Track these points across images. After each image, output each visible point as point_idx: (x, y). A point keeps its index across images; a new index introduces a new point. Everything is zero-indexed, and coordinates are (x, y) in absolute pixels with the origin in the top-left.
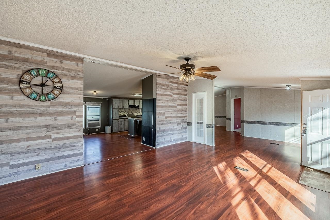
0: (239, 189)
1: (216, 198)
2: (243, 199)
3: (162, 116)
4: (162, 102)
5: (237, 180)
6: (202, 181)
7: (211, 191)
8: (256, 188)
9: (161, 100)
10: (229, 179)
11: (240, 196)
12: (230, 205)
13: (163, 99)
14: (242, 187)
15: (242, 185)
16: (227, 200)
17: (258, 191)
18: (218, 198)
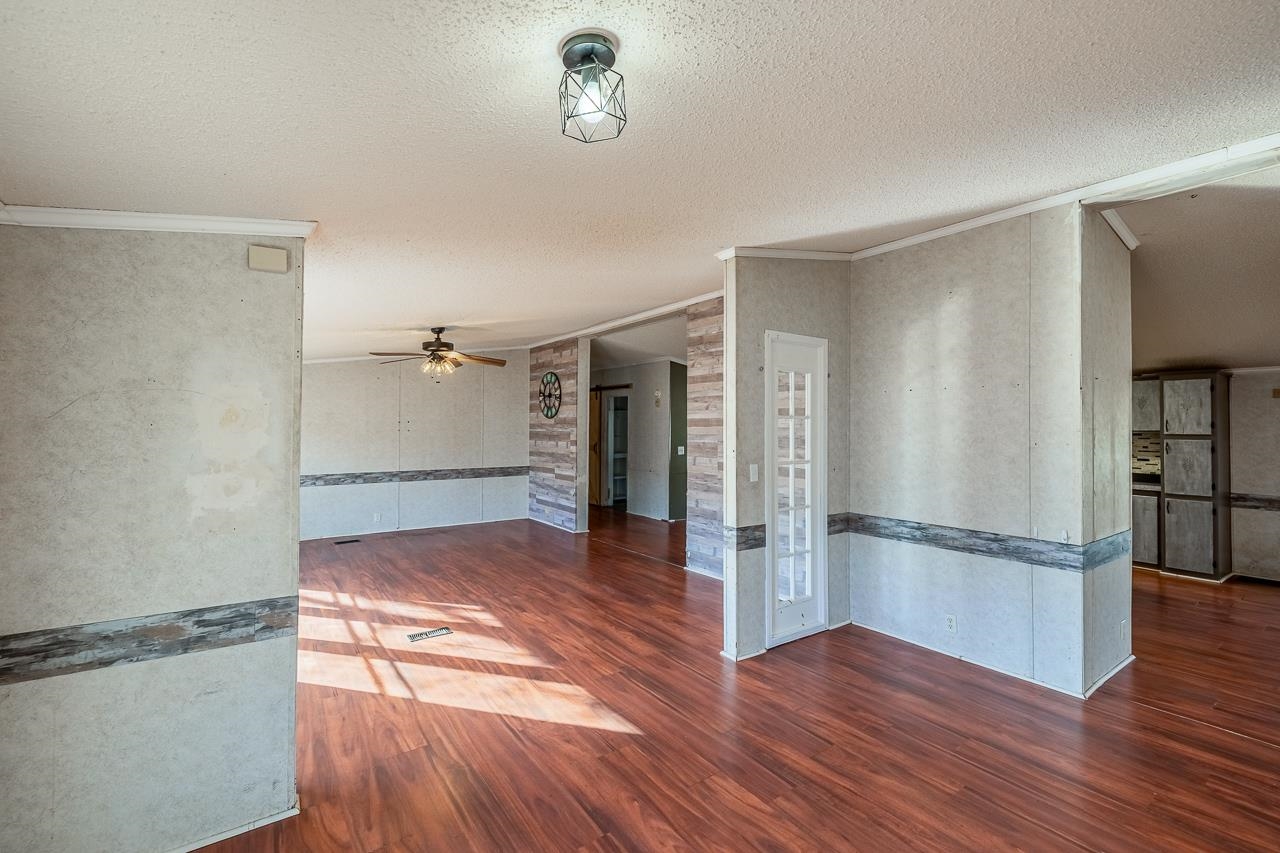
0: (364, 607)
1: (369, 588)
2: (337, 602)
3: (705, 459)
4: (706, 404)
6: (428, 587)
7: (389, 588)
8: (340, 620)
9: (703, 399)
11: (346, 602)
12: (342, 592)
13: (710, 394)
14: (362, 610)
15: (367, 612)
17: (332, 619)
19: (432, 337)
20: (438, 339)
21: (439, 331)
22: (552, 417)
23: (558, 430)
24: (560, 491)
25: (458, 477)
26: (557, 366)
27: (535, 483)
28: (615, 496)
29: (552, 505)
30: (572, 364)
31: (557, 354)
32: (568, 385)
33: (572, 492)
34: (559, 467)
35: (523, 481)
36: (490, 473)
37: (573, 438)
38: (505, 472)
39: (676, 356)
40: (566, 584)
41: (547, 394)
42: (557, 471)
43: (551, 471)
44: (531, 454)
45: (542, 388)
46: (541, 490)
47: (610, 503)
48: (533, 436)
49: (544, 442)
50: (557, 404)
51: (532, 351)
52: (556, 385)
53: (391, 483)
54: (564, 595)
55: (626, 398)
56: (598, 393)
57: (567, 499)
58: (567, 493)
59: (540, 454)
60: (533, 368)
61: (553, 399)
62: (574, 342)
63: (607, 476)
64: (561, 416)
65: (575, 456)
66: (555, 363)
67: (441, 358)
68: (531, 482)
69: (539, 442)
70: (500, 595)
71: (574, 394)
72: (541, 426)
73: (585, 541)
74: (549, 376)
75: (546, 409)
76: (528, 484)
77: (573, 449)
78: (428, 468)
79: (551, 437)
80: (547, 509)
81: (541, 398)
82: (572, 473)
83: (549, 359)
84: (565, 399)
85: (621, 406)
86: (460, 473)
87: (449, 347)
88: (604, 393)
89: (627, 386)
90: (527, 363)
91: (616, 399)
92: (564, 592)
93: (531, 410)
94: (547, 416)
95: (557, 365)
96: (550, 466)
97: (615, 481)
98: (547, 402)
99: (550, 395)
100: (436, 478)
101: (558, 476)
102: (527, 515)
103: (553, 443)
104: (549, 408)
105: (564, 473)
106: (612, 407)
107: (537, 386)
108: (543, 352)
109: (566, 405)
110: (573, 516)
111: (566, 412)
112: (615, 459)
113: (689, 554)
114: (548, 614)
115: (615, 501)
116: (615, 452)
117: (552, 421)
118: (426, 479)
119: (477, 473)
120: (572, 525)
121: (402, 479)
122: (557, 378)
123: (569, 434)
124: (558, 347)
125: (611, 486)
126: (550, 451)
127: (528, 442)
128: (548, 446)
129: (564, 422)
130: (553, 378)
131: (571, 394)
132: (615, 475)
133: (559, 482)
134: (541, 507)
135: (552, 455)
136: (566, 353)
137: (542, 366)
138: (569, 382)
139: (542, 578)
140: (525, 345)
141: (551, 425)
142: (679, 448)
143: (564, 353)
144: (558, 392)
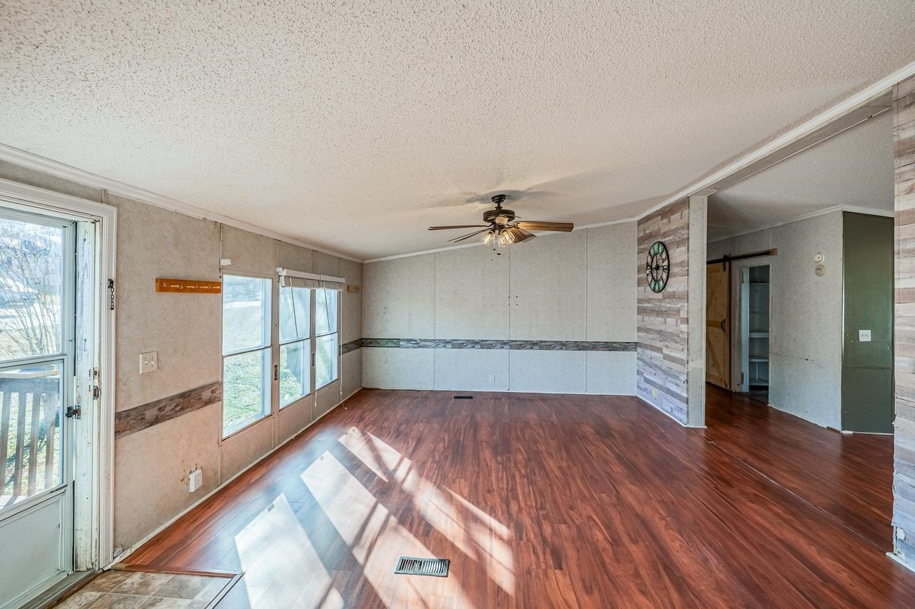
0: (408, 485)
1: (434, 459)
2: (395, 470)
5: (417, 508)
6: (481, 474)
7: (448, 464)
8: (374, 500)
10: (437, 503)
11: (400, 474)
12: (410, 458)
14: (402, 491)
15: (403, 496)
16: (417, 461)
17: (370, 496)
18: (431, 460)
19: (492, 206)
20: (499, 207)
21: (499, 198)
22: (660, 292)
23: (667, 305)
24: (668, 373)
25: (561, 349)
26: (664, 235)
27: (642, 360)
28: (751, 380)
29: (661, 388)
30: (682, 228)
31: (665, 221)
32: (677, 254)
33: (683, 378)
34: (667, 347)
35: (630, 357)
36: (594, 346)
37: (683, 314)
38: (610, 347)
39: (853, 203)
40: (643, 522)
41: (654, 266)
42: (665, 351)
43: (659, 350)
44: (639, 329)
45: (649, 260)
46: (648, 369)
47: (745, 388)
48: (641, 311)
49: (652, 318)
50: (665, 276)
51: (640, 223)
52: (664, 256)
53: (502, 350)
54: (632, 548)
55: (768, 267)
56: (727, 263)
57: (677, 385)
58: (677, 378)
59: (647, 330)
60: (641, 241)
61: (660, 271)
62: (685, 202)
63: (740, 360)
64: (669, 289)
65: (686, 336)
66: (662, 232)
67: (501, 227)
68: (638, 359)
69: (646, 318)
70: (546, 517)
71: (686, 264)
72: (649, 301)
73: (699, 443)
74: (656, 247)
75: (653, 283)
76: (636, 361)
77: (684, 327)
78: (535, 339)
79: (659, 313)
80: (655, 392)
81: (648, 272)
82: (683, 356)
83: (657, 228)
84: (674, 270)
85: (760, 278)
86: (564, 345)
87: (510, 215)
88: (734, 263)
89: (767, 253)
90: (635, 235)
91: (752, 270)
92: (635, 542)
93: (639, 285)
94: (654, 290)
95: (665, 233)
96: (658, 344)
97: (751, 364)
98: (655, 275)
99: (658, 268)
100: (541, 348)
101: (666, 357)
102: (634, 392)
103: (661, 319)
104: (657, 281)
105: (673, 354)
106: (747, 277)
107: (645, 259)
108: (650, 222)
109: (675, 276)
110: (684, 406)
111: (675, 285)
112: (751, 340)
113: (901, 535)
114: (588, 591)
115: (751, 387)
116: (751, 331)
117: (660, 296)
118: (532, 348)
119: (580, 346)
120: (684, 417)
121: (512, 347)
122: (665, 248)
123: (678, 311)
124: (666, 213)
125: (745, 369)
126: (658, 329)
127: (636, 317)
128: (655, 322)
129: (673, 296)
130: (661, 248)
131: (681, 264)
132: (751, 356)
133: (667, 364)
134: (648, 386)
135: (660, 332)
136: (675, 217)
137: (650, 236)
138: (679, 250)
139: (614, 500)
140: (631, 217)
141: (659, 300)
142: (861, 332)
143: (673, 218)
144: (666, 263)
